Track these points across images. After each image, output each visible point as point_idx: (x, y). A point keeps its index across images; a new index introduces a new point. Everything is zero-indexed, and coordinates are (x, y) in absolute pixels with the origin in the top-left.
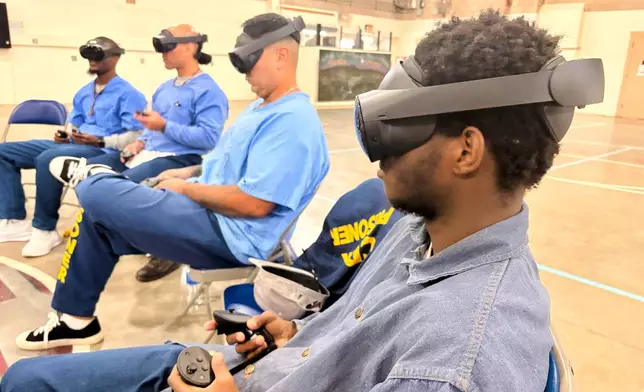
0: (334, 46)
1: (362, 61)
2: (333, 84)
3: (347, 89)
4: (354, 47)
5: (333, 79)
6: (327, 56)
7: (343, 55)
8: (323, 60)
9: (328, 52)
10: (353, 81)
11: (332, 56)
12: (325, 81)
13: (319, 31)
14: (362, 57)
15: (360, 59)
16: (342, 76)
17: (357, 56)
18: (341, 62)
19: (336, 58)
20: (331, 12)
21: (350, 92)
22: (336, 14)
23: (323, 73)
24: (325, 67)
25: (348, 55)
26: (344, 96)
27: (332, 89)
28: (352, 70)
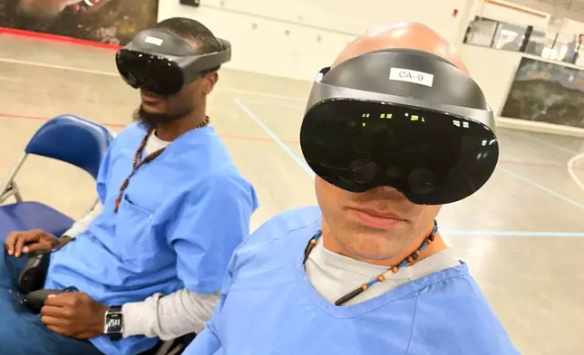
0: (540, 55)
1: (571, 78)
2: (526, 99)
3: (541, 107)
4: (564, 60)
5: (528, 94)
6: (528, 66)
7: (549, 66)
8: (523, 69)
9: (532, 61)
10: (552, 99)
11: (535, 66)
12: (517, 94)
13: (528, 35)
14: (571, 74)
15: (568, 76)
16: (540, 92)
17: (566, 71)
18: (544, 76)
19: (540, 69)
20: (541, 13)
21: (544, 112)
22: (549, 16)
23: (517, 84)
24: (522, 78)
25: (555, 69)
26: (535, 116)
27: (523, 105)
28: (555, 87)
